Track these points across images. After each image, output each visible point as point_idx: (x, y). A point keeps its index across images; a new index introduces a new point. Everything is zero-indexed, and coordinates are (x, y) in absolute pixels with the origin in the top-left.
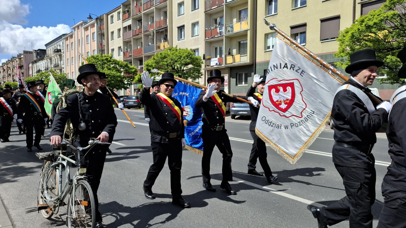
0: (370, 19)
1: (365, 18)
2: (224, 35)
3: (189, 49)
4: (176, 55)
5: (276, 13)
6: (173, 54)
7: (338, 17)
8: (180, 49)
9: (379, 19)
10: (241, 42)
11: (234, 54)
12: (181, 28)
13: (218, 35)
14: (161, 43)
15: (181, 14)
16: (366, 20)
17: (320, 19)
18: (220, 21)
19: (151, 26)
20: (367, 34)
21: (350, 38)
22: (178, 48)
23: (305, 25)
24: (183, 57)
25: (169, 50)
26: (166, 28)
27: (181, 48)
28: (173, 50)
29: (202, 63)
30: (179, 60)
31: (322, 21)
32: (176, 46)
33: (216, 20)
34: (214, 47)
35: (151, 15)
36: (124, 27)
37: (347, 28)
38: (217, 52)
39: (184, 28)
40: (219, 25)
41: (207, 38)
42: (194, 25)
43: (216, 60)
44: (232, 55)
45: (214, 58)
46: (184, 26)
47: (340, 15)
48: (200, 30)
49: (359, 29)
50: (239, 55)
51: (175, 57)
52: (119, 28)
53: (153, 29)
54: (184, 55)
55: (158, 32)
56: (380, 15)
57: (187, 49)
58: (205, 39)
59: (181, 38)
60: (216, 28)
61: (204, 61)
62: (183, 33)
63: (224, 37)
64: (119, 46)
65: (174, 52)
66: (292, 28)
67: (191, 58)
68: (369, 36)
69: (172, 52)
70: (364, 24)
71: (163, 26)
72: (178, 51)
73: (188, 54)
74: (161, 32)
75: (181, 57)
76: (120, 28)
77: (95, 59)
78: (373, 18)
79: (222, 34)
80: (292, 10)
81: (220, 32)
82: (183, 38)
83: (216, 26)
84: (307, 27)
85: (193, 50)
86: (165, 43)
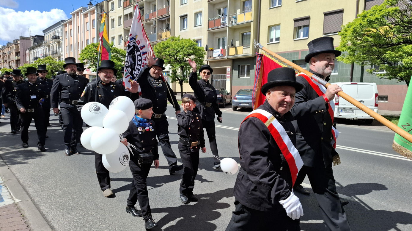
0: (372, 14)
1: (368, 13)
2: (228, 26)
3: (192, 39)
4: (179, 45)
5: (280, 5)
6: (175, 44)
7: (341, 11)
8: (182, 39)
9: (381, 14)
10: (244, 34)
11: (236, 46)
12: (184, 18)
13: (221, 25)
14: (163, 32)
15: (184, 3)
16: (368, 15)
17: (324, 13)
18: (224, 11)
19: (153, 15)
20: (369, 29)
21: (352, 33)
22: (181, 38)
23: (308, 18)
24: (186, 48)
25: (171, 40)
26: (168, 17)
27: (184, 38)
28: (176, 40)
29: (205, 54)
30: (181, 50)
31: (326, 14)
32: (178, 36)
33: (219, 11)
34: (217, 38)
35: (154, 3)
36: (124, 14)
37: (349, 23)
38: (220, 43)
39: (187, 18)
40: (222, 16)
41: (210, 29)
42: (197, 15)
43: (218, 52)
44: (235, 47)
45: (216, 49)
46: (186, 15)
47: (343, 9)
48: (204, 20)
49: (361, 24)
50: (242, 47)
51: (177, 47)
52: (119, 15)
53: (154, 18)
54: (187, 45)
55: (160, 21)
56: (382, 10)
57: (189, 39)
58: (208, 29)
59: (184, 27)
60: (219, 18)
61: (206, 52)
62: (185, 22)
63: (227, 27)
64: (120, 34)
65: (176, 42)
66: (296, 21)
67: (194, 48)
68: (370, 31)
69: (175, 42)
70: (366, 19)
71: (165, 15)
72: (181, 41)
73: (191, 44)
74: (163, 21)
75: (184, 47)
76: (121, 16)
77: (95, 47)
78: (375, 13)
79: (225, 25)
80: (296, 2)
81: (223, 23)
82: (185, 28)
83: (219, 16)
84: (310, 20)
85: (196, 40)
86: (167, 32)
